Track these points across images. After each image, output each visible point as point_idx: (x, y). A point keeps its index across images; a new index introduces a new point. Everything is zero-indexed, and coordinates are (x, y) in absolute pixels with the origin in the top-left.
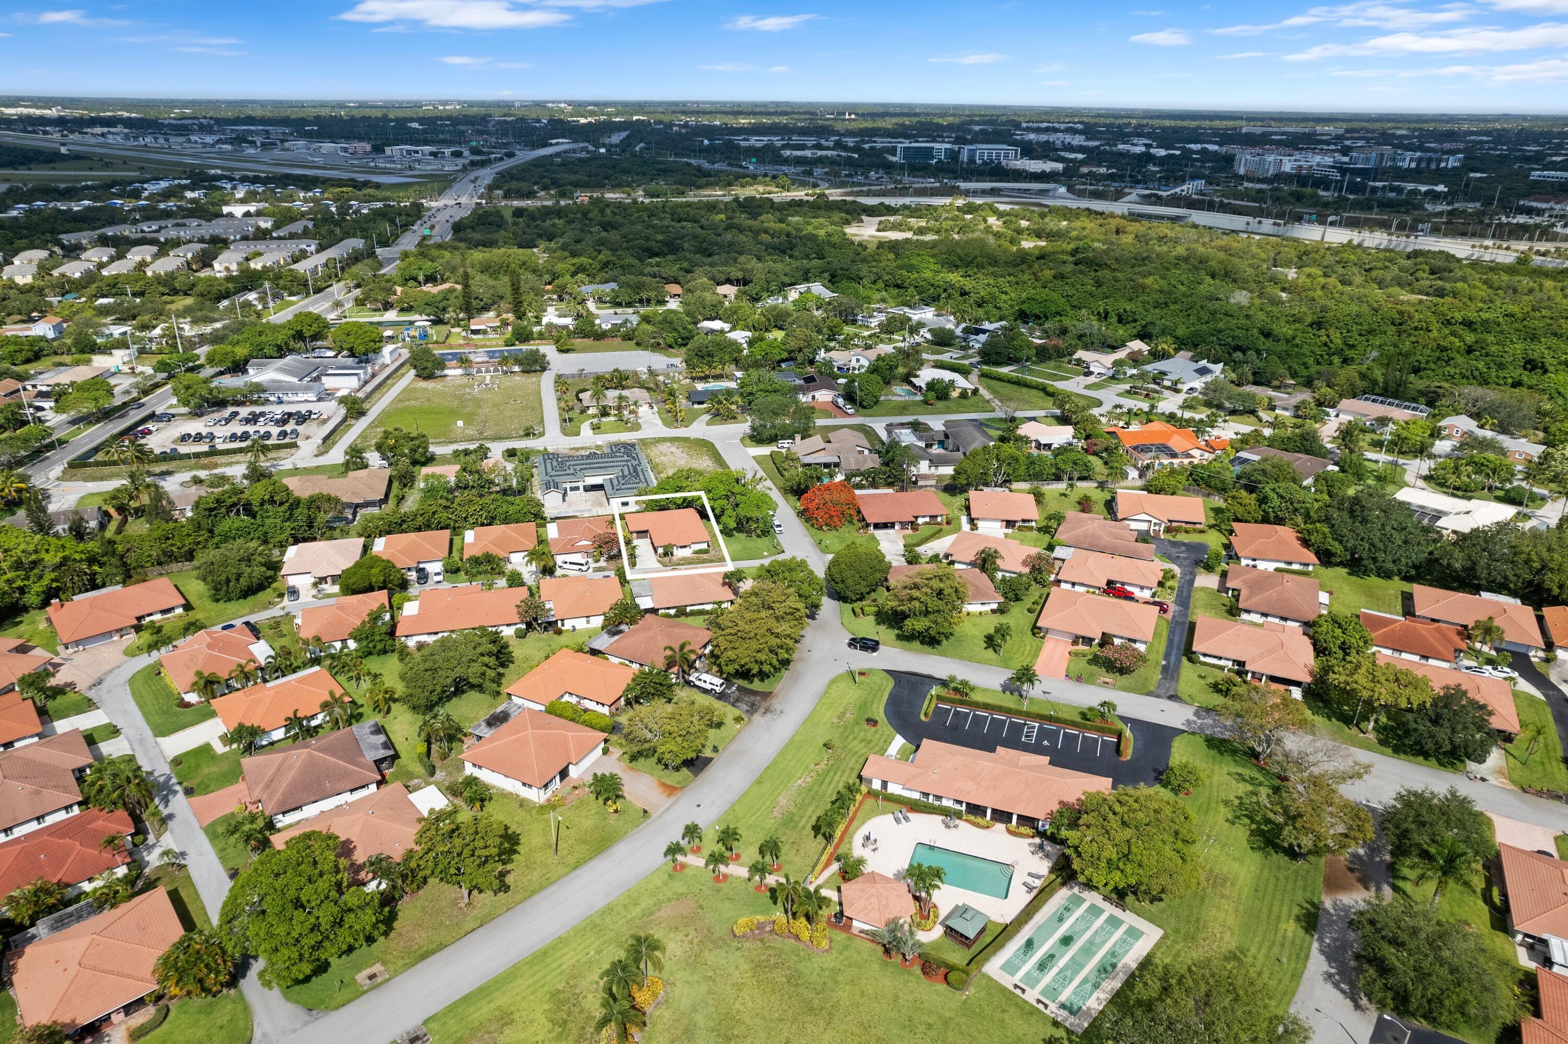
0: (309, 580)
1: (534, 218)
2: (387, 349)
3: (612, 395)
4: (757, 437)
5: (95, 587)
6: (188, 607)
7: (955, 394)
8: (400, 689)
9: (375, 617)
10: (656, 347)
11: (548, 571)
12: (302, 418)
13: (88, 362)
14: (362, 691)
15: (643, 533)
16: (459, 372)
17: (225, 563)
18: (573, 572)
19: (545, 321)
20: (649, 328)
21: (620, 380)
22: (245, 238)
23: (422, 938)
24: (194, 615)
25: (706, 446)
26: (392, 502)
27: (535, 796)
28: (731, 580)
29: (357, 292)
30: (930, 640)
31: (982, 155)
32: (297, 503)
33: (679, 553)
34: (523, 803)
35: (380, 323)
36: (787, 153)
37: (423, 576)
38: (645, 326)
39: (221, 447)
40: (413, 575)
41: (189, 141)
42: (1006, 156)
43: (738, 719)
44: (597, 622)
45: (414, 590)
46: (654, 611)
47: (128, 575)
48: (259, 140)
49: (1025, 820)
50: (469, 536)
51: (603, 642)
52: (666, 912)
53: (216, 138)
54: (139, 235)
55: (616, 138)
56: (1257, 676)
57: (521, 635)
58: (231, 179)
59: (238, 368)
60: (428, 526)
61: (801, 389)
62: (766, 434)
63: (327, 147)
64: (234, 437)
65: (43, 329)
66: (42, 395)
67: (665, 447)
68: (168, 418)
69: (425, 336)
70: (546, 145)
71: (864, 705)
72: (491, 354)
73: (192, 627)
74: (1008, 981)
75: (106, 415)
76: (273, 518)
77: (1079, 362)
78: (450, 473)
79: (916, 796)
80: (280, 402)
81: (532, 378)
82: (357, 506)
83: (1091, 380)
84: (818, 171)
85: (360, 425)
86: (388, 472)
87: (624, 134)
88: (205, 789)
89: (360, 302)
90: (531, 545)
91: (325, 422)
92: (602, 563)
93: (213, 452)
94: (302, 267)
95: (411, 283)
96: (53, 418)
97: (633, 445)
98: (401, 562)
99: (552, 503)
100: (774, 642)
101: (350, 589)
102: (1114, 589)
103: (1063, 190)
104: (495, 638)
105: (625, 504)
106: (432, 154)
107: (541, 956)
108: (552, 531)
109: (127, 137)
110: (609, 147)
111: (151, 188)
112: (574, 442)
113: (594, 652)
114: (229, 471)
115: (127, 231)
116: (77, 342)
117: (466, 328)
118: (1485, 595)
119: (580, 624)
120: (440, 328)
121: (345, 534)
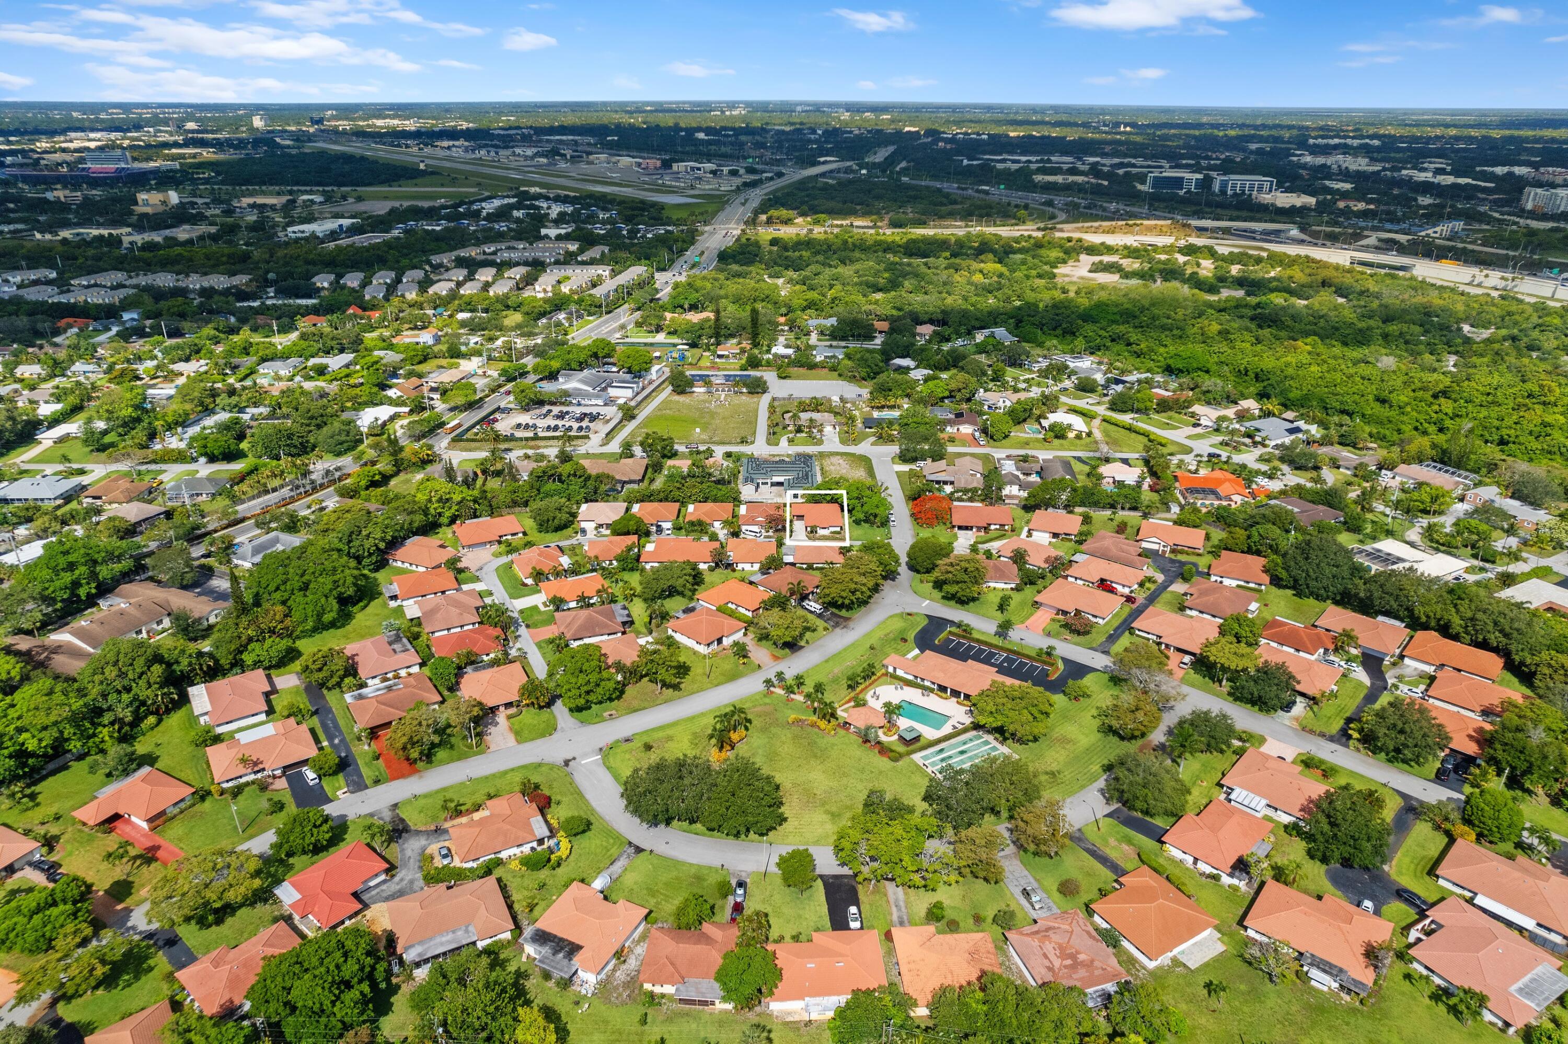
0: (593, 525)
1: (786, 249)
2: (655, 368)
3: (805, 416)
4: (904, 458)
5: (476, 517)
6: (525, 534)
7: (1071, 435)
8: (639, 589)
9: (630, 549)
10: (852, 379)
11: (736, 534)
12: (593, 418)
13: (457, 366)
14: (617, 590)
15: (800, 517)
16: (702, 390)
17: (547, 510)
18: (750, 536)
19: (774, 350)
20: (849, 363)
21: (816, 405)
22: (557, 262)
23: (635, 704)
24: (528, 538)
25: (865, 462)
26: (646, 482)
27: (702, 649)
28: (844, 551)
29: (638, 314)
30: (963, 601)
31: (1234, 186)
32: (589, 478)
33: (821, 532)
34: (695, 653)
35: (652, 344)
36: (1038, 178)
37: (660, 530)
38: (847, 362)
39: (541, 434)
40: (654, 529)
41: (514, 154)
42: (1260, 189)
43: (826, 629)
44: (757, 567)
45: (654, 537)
46: (793, 564)
47: (493, 511)
48: (569, 153)
49: (967, 697)
50: (691, 508)
51: (757, 578)
52: (758, 709)
53: (535, 150)
54: (483, 257)
55: (880, 155)
56: (1167, 646)
57: (711, 569)
58: (547, 198)
59: (552, 376)
60: (666, 499)
61: (950, 422)
62: (909, 455)
63: (626, 161)
64: (549, 428)
65: (426, 338)
66: (432, 390)
67: (835, 459)
68: (507, 411)
69: (683, 358)
70: (815, 164)
71: (903, 631)
72: (727, 377)
73: (529, 544)
74: (921, 763)
75: (471, 406)
76: (575, 485)
77: (1193, 415)
78: (683, 465)
79: (911, 678)
80: (579, 404)
81: (755, 399)
82: (624, 483)
83: (1199, 430)
84: (1059, 200)
85: (631, 426)
86: (646, 461)
87: (891, 149)
88: (536, 626)
89: (639, 325)
90: (727, 516)
91: (608, 421)
92: (771, 533)
93: (536, 438)
94: (598, 292)
95: (679, 310)
96: (440, 406)
97: (810, 457)
98: (648, 520)
99: (747, 492)
100: (853, 586)
101: (616, 533)
102: (1105, 585)
103: (1295, 232)
104: (694, 567)
105: (796, 496)
106: (714, 172)
107: (692, 719)
108: (743, 510)
109: (466, 150)
110: (871, 167)
111: (489, 207)
112: (774, 450)
113: (751, 583)
114: (546, 451)
115: (472, 252)
116: (449, 350)
117: (714, 353)
118: (1380, 618)
119: (747, 567)
120: (695, 350)
121: (616, 499)
